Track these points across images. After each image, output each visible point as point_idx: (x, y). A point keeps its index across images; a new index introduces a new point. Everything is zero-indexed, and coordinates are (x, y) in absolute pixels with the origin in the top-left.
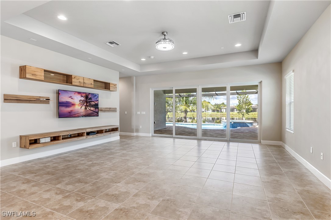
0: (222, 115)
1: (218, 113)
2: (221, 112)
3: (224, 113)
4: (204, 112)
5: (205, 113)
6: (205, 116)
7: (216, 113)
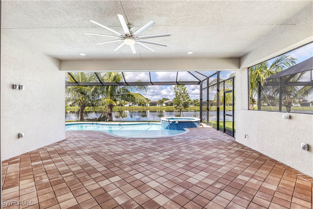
0: (147, 109)
1: (144, 107)
2: (146, 106)
3: (149, 107)
4: (131, 106)
5: (133, 107)
6: (132, 110)
7: (141, 107)
